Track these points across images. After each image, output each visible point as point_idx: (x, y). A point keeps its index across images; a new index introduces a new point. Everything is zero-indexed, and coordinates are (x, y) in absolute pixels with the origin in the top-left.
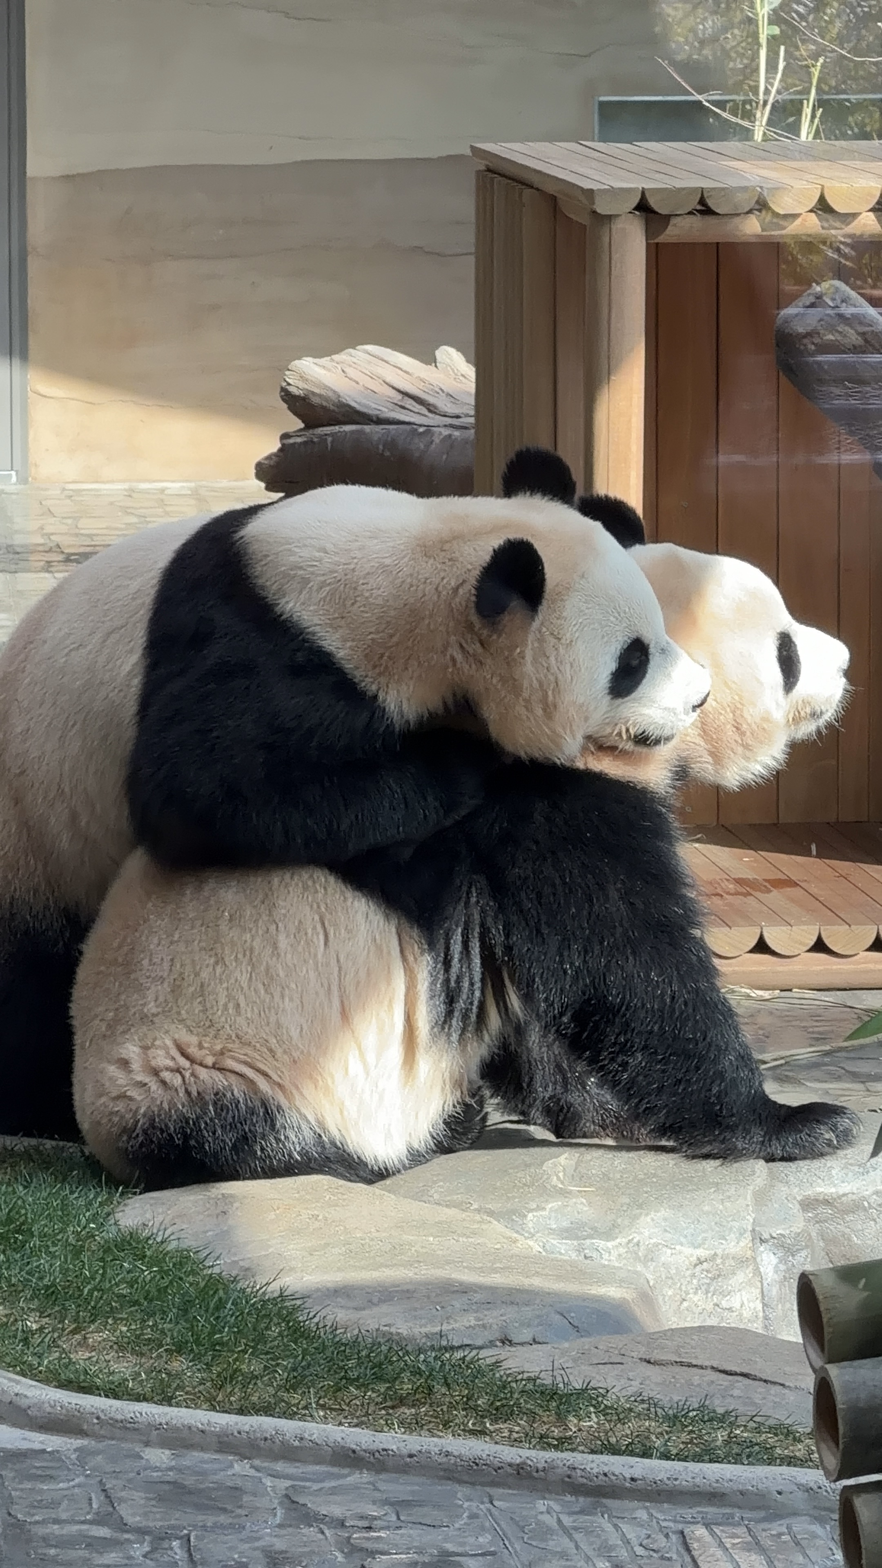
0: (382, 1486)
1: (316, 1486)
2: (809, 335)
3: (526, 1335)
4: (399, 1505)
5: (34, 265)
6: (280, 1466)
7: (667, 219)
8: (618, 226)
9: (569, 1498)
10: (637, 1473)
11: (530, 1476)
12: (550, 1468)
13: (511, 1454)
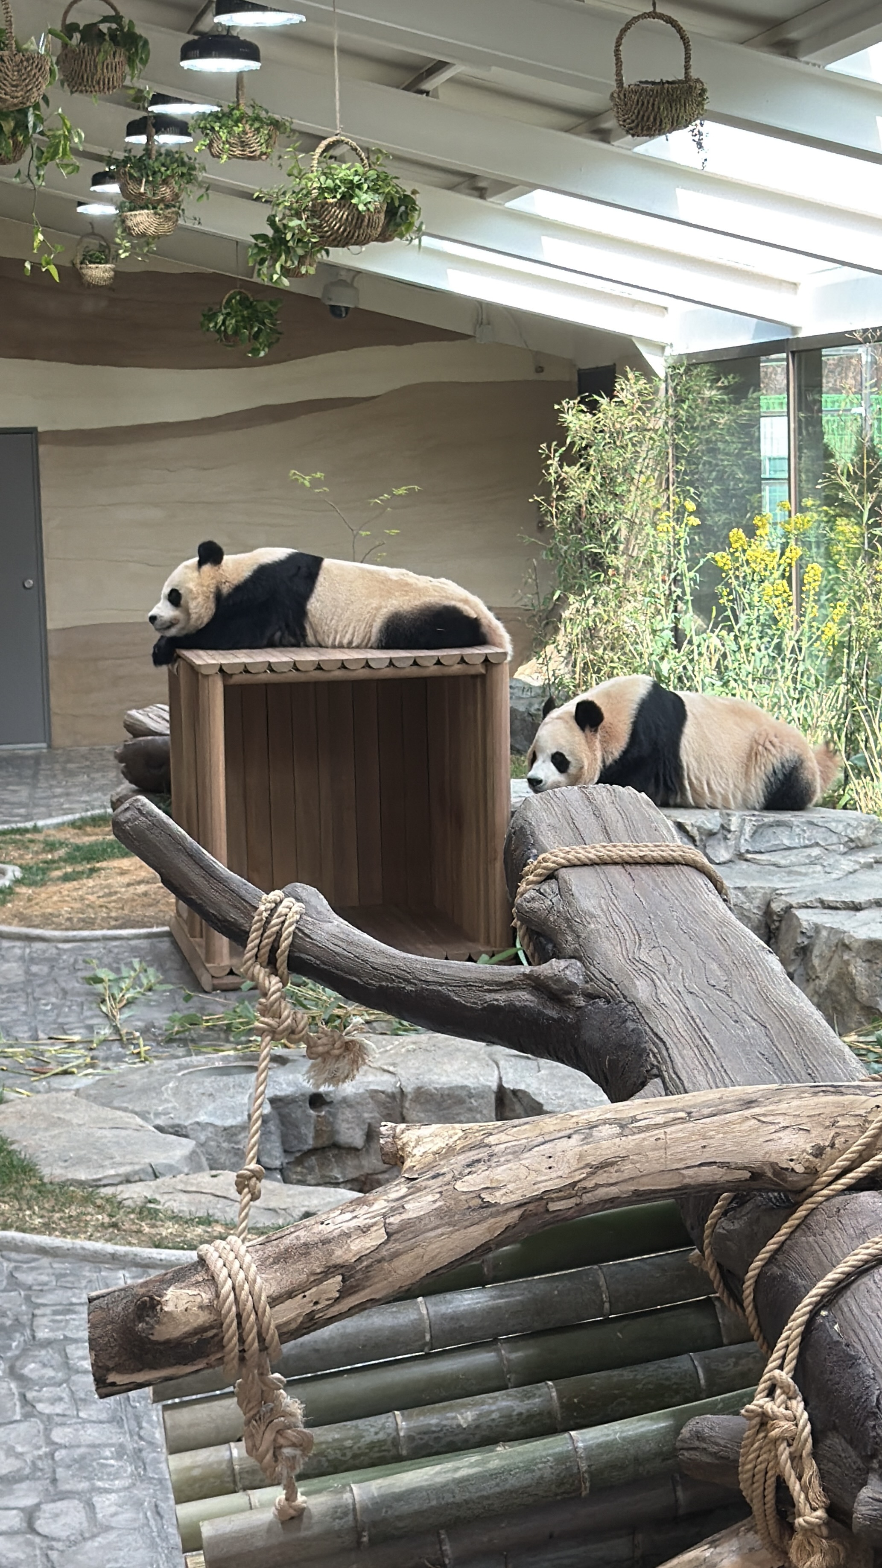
0: (55, 1265)
1: (25, 1266)
2: (126, 822)
3: (137, 1178)
4: (59, 1276)
5: (51, 664)
6: (13, 1255)
7: (231, 675)
8: (210, 679)
9: (134, 1269)
10: (163, 1257)
11: (118, 1259)
12: (126, 1255)
13: (110, 1248)
